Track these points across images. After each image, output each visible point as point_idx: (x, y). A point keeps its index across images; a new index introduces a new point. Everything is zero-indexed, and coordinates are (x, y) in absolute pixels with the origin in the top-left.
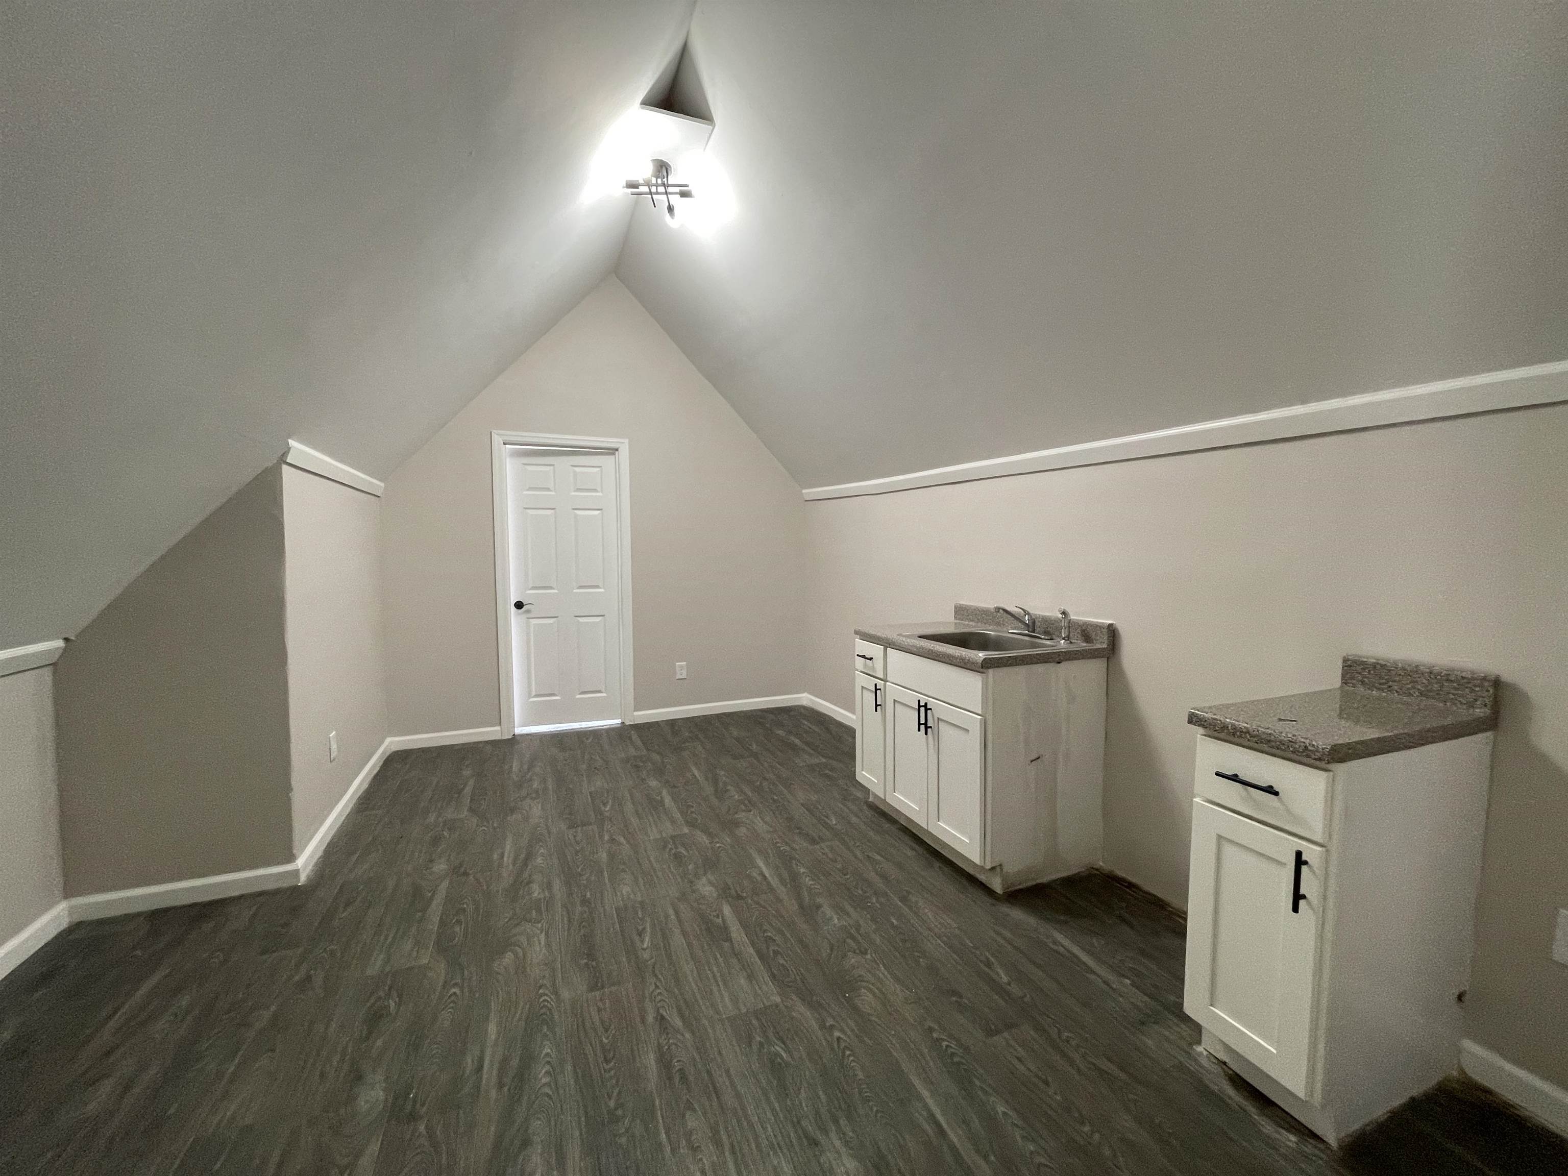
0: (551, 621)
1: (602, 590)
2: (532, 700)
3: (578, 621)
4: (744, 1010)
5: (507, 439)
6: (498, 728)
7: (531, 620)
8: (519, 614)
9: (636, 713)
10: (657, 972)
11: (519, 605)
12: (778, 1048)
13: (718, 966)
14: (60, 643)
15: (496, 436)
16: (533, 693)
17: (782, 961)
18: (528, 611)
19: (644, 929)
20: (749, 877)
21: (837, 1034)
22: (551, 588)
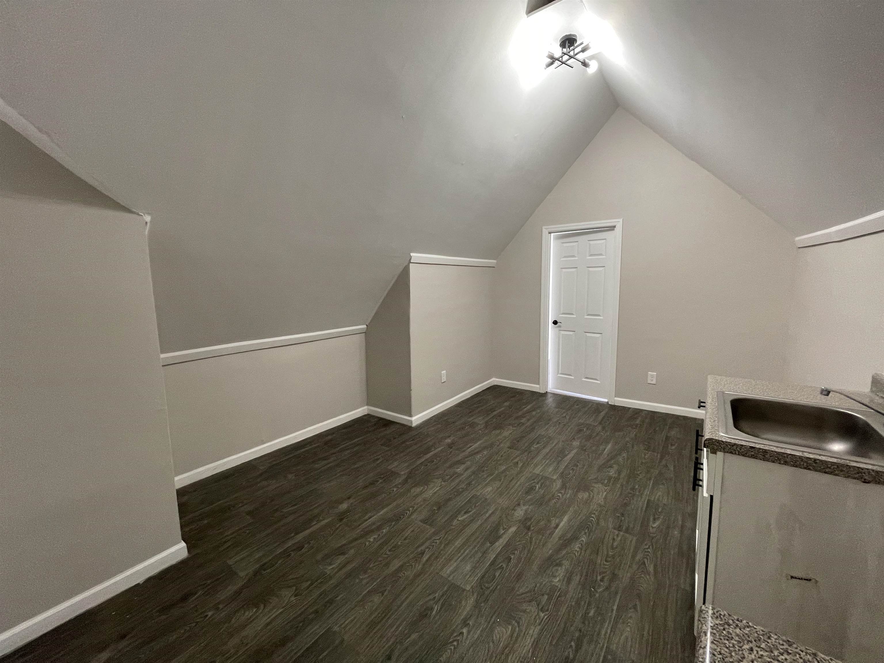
0: (571, 333)
1: (602, 318)
2: (559, 375)
3: (586, 335)
4: (450, 579)
5: (550, 230)
6: (538, 386)
7: (561, 331)
8: (556, 327)
9: (616, 398)
10: (448, 533)
11: (555, 323)
12: (436, 608)
13: (470, 551)
14: (365, 326)
15: (544, 230)
16: (560, 372)
17: (497, 574)
18: (560, 326)
19: (470, 512)
20: (549, 521)
21: (465, 631)
22: (572, 314)
